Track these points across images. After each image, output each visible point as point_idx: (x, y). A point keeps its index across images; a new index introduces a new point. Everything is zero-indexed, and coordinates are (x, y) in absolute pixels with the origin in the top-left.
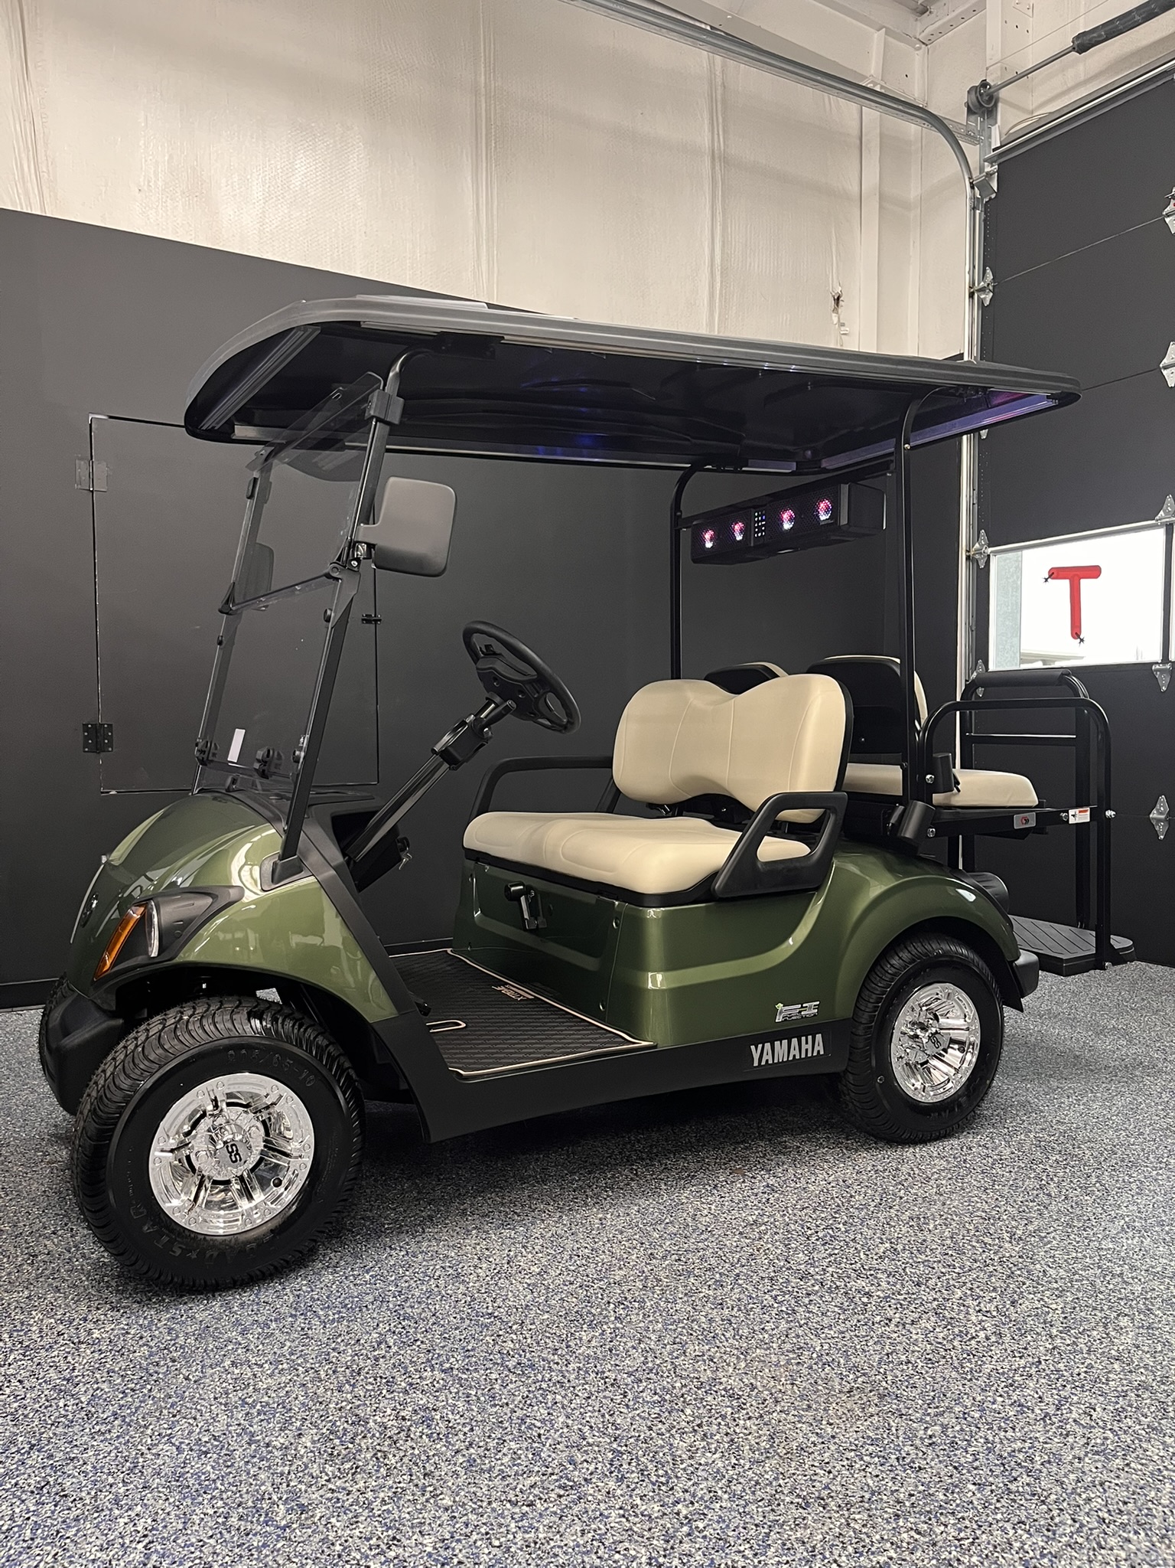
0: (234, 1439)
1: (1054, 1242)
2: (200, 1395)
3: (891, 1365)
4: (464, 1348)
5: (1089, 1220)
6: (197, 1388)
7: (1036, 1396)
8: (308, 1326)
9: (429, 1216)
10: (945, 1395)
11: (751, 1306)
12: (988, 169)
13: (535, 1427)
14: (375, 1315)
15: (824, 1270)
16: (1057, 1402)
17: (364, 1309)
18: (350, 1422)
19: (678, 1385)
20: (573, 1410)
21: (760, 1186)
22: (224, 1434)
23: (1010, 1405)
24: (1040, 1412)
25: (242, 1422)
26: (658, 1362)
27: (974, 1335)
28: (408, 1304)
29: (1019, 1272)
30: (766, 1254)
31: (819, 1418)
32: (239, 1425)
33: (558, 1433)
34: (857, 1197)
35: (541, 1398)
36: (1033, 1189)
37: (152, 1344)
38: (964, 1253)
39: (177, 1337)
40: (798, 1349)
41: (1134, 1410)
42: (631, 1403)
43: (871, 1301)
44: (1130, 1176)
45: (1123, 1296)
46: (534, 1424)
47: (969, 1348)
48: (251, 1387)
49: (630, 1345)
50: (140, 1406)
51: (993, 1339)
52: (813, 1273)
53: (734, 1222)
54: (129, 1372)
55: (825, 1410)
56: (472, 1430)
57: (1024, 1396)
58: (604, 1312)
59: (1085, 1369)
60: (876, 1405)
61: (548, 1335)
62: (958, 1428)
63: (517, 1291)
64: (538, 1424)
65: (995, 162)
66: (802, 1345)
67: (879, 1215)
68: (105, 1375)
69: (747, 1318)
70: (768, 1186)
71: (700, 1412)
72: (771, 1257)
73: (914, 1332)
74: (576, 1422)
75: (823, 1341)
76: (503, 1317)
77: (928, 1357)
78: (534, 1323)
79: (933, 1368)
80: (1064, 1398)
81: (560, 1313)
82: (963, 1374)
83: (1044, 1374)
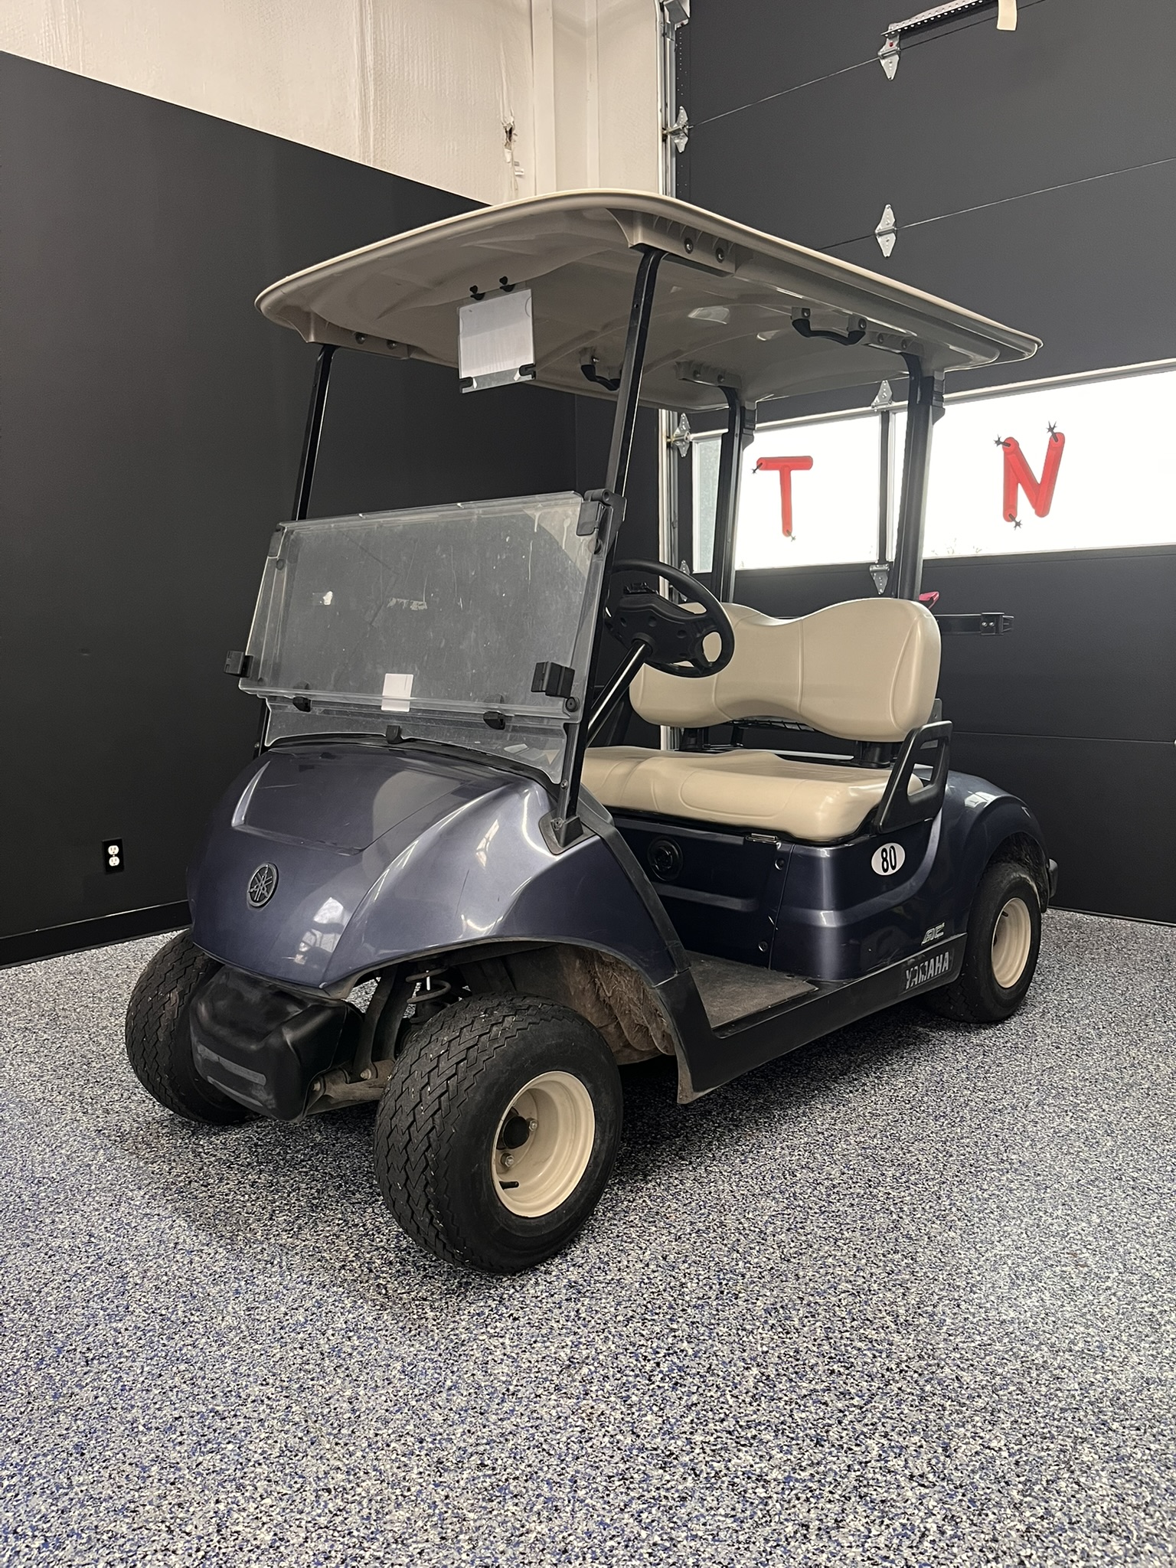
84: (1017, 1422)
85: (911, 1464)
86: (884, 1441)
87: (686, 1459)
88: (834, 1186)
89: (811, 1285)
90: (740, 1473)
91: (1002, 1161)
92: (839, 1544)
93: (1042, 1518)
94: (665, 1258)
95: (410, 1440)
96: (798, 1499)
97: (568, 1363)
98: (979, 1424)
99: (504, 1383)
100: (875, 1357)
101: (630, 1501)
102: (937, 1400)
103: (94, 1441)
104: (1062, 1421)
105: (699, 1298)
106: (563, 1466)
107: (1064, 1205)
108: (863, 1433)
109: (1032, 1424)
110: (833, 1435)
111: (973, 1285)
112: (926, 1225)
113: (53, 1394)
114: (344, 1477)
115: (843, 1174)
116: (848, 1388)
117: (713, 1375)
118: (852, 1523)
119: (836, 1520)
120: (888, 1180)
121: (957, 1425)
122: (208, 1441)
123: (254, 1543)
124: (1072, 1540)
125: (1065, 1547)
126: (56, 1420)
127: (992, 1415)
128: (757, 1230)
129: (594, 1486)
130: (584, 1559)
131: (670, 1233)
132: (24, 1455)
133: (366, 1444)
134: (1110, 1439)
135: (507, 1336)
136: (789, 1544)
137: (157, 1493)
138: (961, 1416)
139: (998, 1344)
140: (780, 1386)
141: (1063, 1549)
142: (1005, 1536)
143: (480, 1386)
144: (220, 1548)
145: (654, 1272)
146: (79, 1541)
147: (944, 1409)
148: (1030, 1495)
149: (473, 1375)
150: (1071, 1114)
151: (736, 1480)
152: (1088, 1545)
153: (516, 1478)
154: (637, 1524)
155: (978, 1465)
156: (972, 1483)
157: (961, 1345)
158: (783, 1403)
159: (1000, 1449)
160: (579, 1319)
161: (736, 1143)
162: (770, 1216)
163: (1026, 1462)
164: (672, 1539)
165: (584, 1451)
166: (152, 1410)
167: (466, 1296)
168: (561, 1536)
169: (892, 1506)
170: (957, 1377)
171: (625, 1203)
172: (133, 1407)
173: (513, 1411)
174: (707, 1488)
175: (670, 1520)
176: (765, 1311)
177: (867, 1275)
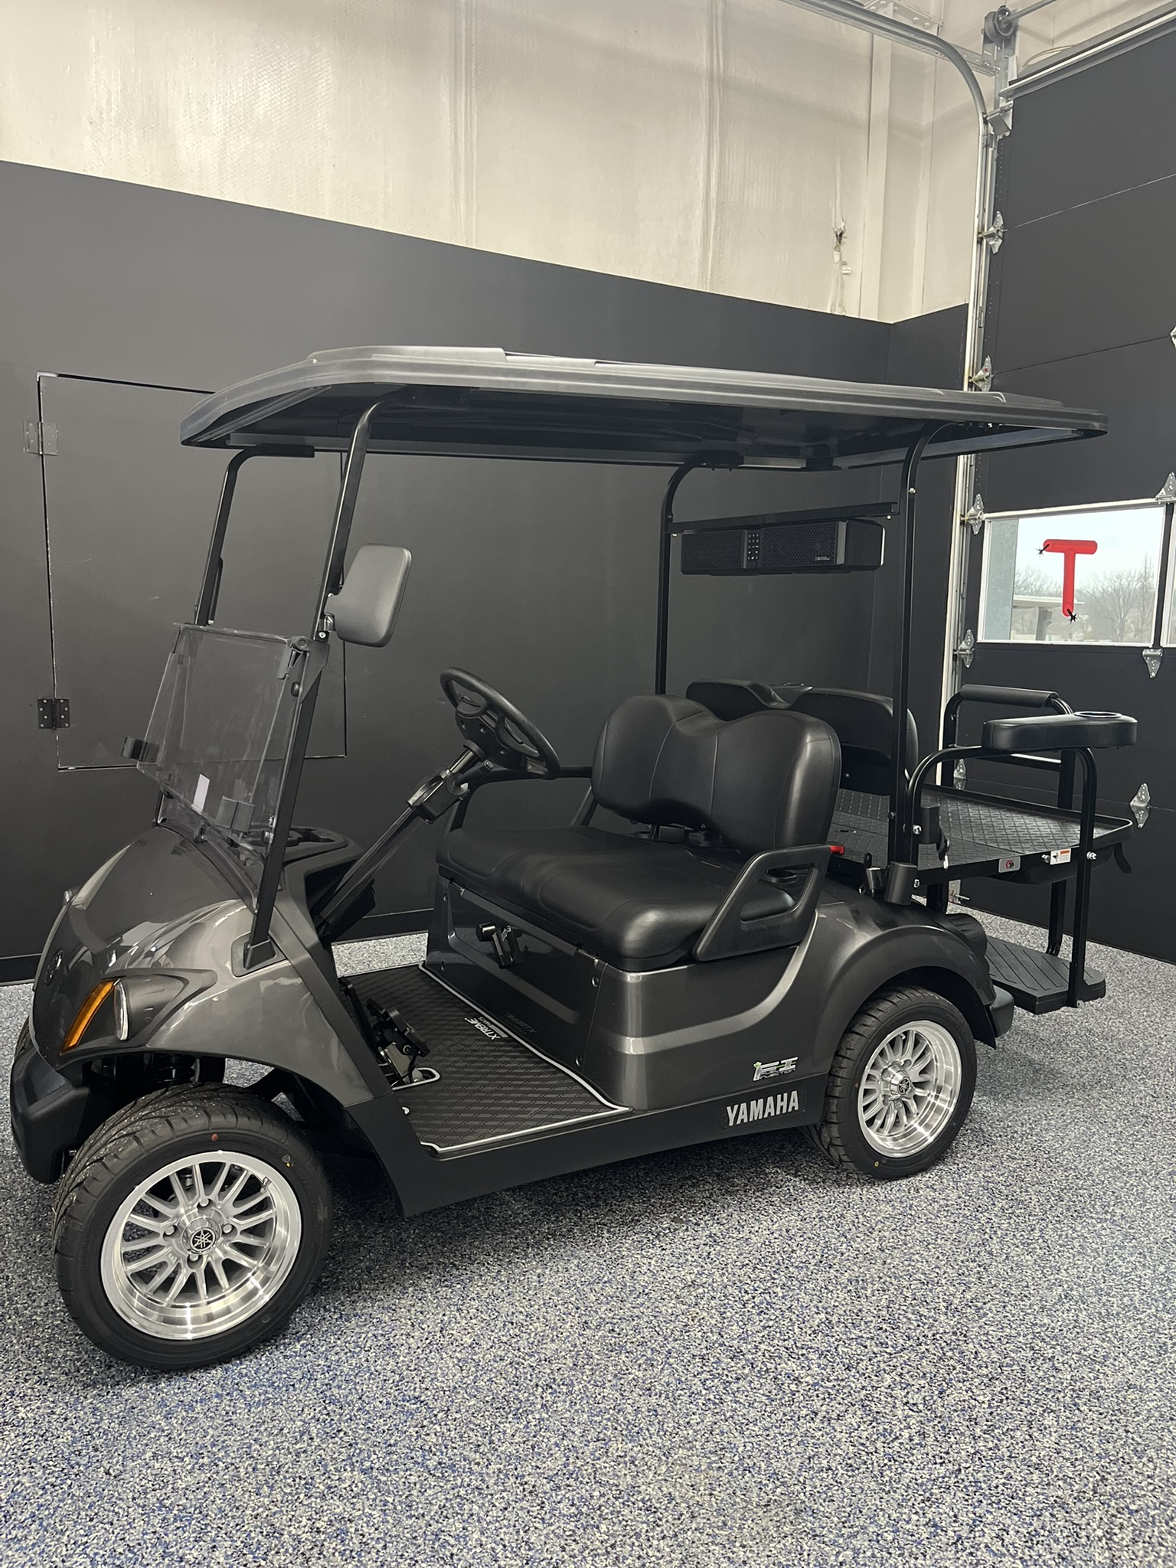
0: (148, 1551)
1: (990, 1315)
2: (119, 1494)
3: (811, 1472)
4: (387, 1441)
5: (1027, 1287)
6: (117, 1485)
7: (951, 1514)
8: (233, 1409)
9: (367, 1267)
10: (861, 1512)
11: (679, 1392)
12: (1003, 104)
13: (449, 1544)
14: (301, 1397)
15: (756, 1347)
16: (971, 1522)
17: (291, 1388)
18: (265, 1533)
19: (596, 1494)
20: (488, 1524)
21: (703, 1236)
22: (139, 1544)
23: (924, 1525)
24: (953, 1534)
25: (158, 1529)
26: (579, 1463)
27: (898, 1434)
28: (335, 1384)
29: (950, 1354)
30: (700, 1326)
31: (733, 1538)
32: (154, 1533)
33: (471, 1553)
34: (798, 1252)
35: (457, 1509)
37: (76, 1427)
38: (898, 1327)
39: (102, 1419)
40: (721, 1449)
41: (1047, 1533)
42: (548, 1516)
43: (799, 1389)
44: (1075, 1231)
45: (1051, 1386)
46: (447, 1541)
47: (891, 1451)
48: (170, 1486)
49: (553, 1440)
50: (59, 1507)
51: (917, 1440)
52: (745, 1351)
53: (672, 1282)
54: (51, 1463)
55: (740, 1528)
56: (385, 1547)
57: (939, 1513)
58: (532, 1398)
59: (1003, 1481)
60: (792, 1522)
61: (472, 1426)
62: (869, 1554)
63: (446, 1369)
64: (452, 1541)
65: (1011, 97)
66: (725, 1444)
67: (818, 1276)
68: (27, 1465)
69: (673, 1409)
70: (711, 1237)
71: (615, 1528)
72: (705, 1328)
73: (839, 1430)
74: (490, 1540)
75: (747, 1440)
76: (429, 1402)
77: (849, 1462)
78: (460, 1411)
79: (853, 1476)
80: (980, 1517)
81: (487, 1399)
82: (881, 1484)
83: (962, 1486)
84: (1006, 1388)
85: (910, 1396)
86: (898, 1378)
87: (750, 1357)
88: (947, 1206)
89: (893, 1270)
90: (783, 1373)
92: (834, 1428)
93: (990, 1449)
94: (787, 1231)
95: (570, 1306)
96: (818, 1396)
97: (690, 1283)
98: (976, 1384)
99: (642, 1286)
100: (919, 1326)
101: (702, 1372)
102: (952, 1362)
104: (1043, 1396)
105: (802, 1262)
106: (665, 1342)
107: (1140, 1254)
108: (884, 1370)
109: (1018, 1393)
110: (861, 1366)
111: (1025, 1296)
114: (523, 1318)
115: (960, 1198)
116: (887, 1340)
117: (791, 1312)
118: (849, 1419)
119: (839, 1415)
121: (959, 1381)
124: (1005, 1466)
125: (997, 1469)
130: (660, 1397)
133: (542, 1303)
134: (1074, 1415)
136: (799, 1420)
139: (1021, 1337)
140: (837, 1329)
141: (994, 1470)
142: (956, 1452)
144: (440, 1341)
145: (775, 1238)
147: (954, 1369)
148: (989, 1434)
149: (624, 1277)
151: (779, 1377)
152: (1015, 1472)
153: (632, 1342)
154: (701, 1385)
155: (960, 1407)
156: (948, 1417)
157: (991, 1332)
158: (834, 1339)
159: (983, 1402)
160: (708, 1258)
163: (998, 1415)
164: (721, 1399)
165: (683, 1338)
167: (634, 1228)
169: (883, 1416)
170: (976, 1353)
171: (774, 1188)
173: (642, 1304)
174: (757, 1376)
175: (724, 1389)
176: (848, 1280)
177: (941, 1272)
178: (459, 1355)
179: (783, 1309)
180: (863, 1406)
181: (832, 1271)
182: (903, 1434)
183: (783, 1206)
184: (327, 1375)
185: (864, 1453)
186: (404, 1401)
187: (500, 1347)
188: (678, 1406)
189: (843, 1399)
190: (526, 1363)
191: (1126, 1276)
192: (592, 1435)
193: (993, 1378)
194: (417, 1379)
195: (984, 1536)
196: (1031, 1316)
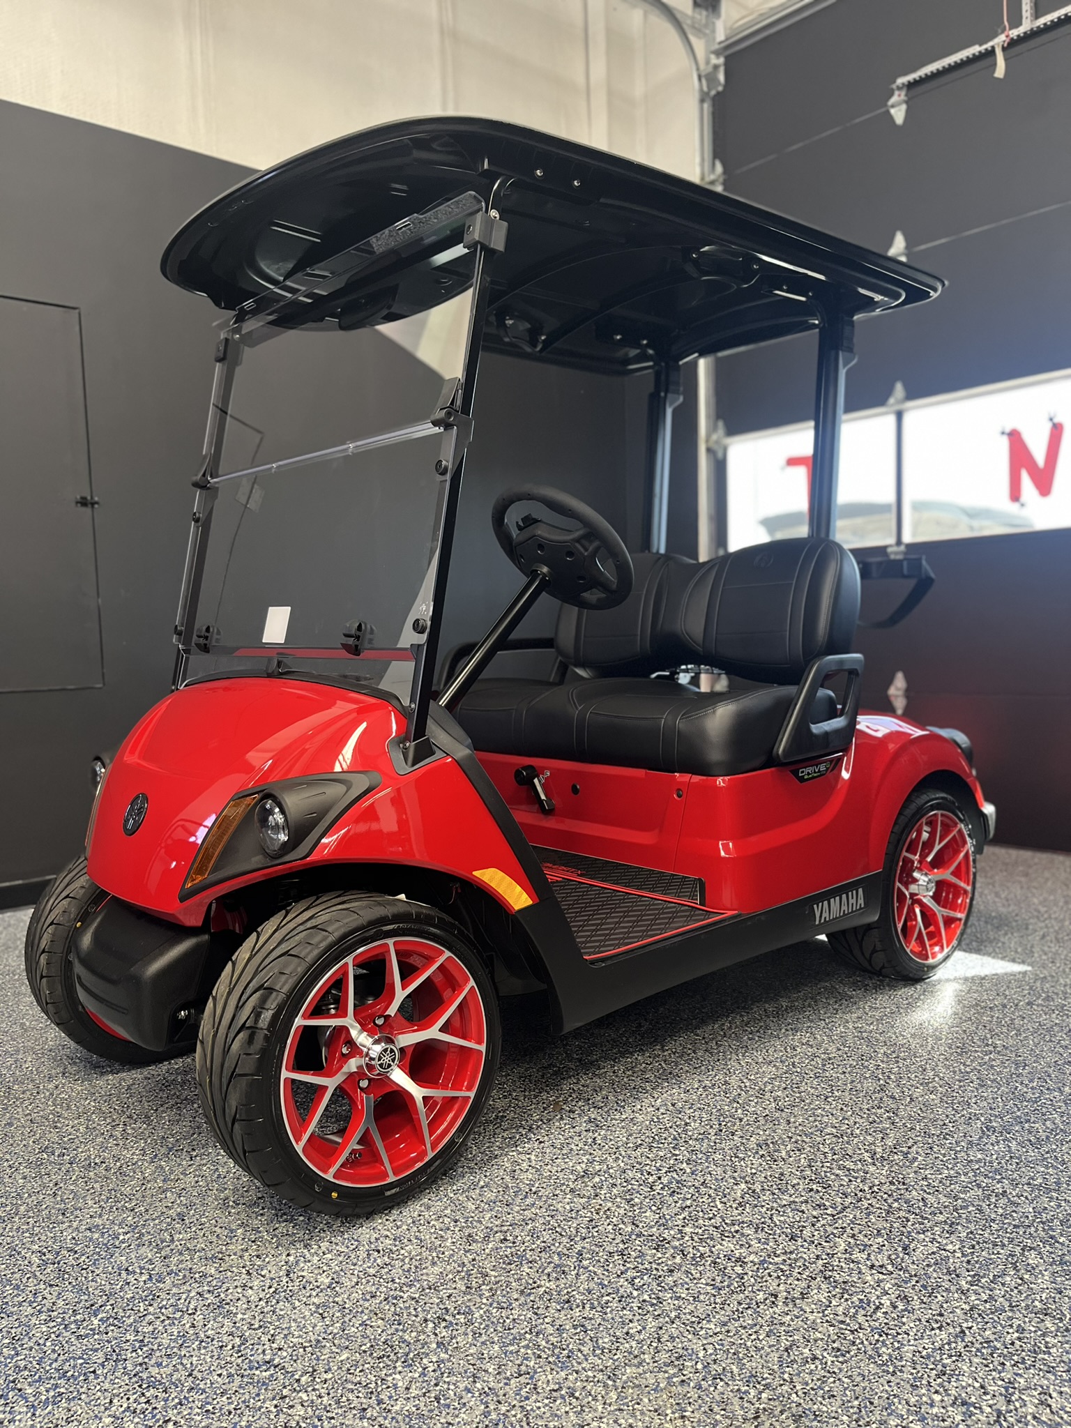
3: (795, 1366)
5: (944, 1124)
7: (977, 1385)
10: (871, 1403)
12: (714, 61)
15: (680, 1232)
16: (1004, 1392)
17: (92, 1376)
21: (581, 1122)
24: (989, 1410)
26: (503, 1409)
27: (878, 1304)
29: (896, 1205)
30: (608, 1218)
34: (692, 1124)
36: (875, 1092)
38: (830, 1186)
40: (678, 1359)
43: (746, 1270)
45: (1016, 1222)
47: (877, 1324)
49: (462, 1386)
51: (901, 1306)
52: (669, 1238)
53: (561, 1175)
57: (963, 1387)
58: (422, 1337)
59: (1016, 1335)
61: (350, 1386)
63: (302, 1320)
65: (721, 54)
66: (680, 1351)
67: (723, 1145)
69: (604, 1319)
70: (591, 1122)
72: (615, 1220)
73: (808, 1310)
75: (705, 1342)
76: (286, 1365)
77: (835, 1345)
78: (330, 1369)
79: (846, 1362)
80: (1010, 1383)
81: (363, 1348)
82: (883, 1365)
83: (974, 1349)
84: (972, 1233)
85: (872, 1257)
86: (852, 1241)
87: (677, 1244)
88: (830, 1059)
89: (800, 1128)
90: (722, 1256)
91: (987, 1045)
92: (802, 1310)
93: (986, 1301)
94: (673, 1105)
95: (447, 1220)
96: (770, 1276)
97: (582, 1174)
98: (938, 1233)
99: (527, 1185)
100: (850, 1181)
101: (626, 1270)
102: (902, 1214)
103: (193, 1211)
104: (1014, 1234)
105: (700, 1134)
106: (572, 1243)
107: (1039, 1078)
108: (833, 1233)
109: (986, 1235)
110: (806, 1233)
111: (947, 1134)
112: (909, 1090)
113: (163, 1178)
114: (391, 1242)
115: (840, 1050)
116: (823, 1201)
117: (706, 1187)
118: (815, 1296)
119: (802, 1293)
120: (880, 1055)
121: (919, 1233)
122: (285, 1214)
123: (315, 1284)
124: (1010, 1318)
125: (1004, 1323)
126: (164, 1196)
127: (951, 1226)
128: (757, 1088)
129: (597, 1258)
130: (584, 1308)
131: (680, 1087)
132: (137, 1219)
133: (411, 1221)
134: (1056, 1248)
135: (533, 1153)
136: (758, 1307)
137: (240, 1248)
138: (922, 1226)
139: (963, 1176)
140: (764, 1197)
141: (1001, 1325)
142: (951, 1312)
143: (508, 1186)
144: (288, 1287)
145: (663, 1114)
146: (177, 1278)
147: (908, 1221)
148: (977, 1285)
149: (502, 1179)
150: (1057, 1012)
151: (718, 1260)
152: (1025, 1322)
153: (533, 1250)
154: (629, 1285)
155: (932, 1261)
156: (924, 1274)
157: (929, 1176)
158: (765, 1209)
159: (955, 1251)
160: (595, 1144)
161: (746, 1025)
162: (770, 1079)
163: (977, 1262)
164: (659, 1298)
165: (591, 1234)
166: (241, 1192)
167: (501, 1125)
168: (565, 1291)
169: (852, 1286)
170: (922, 1199)
171: (644, 1065)
172: (226, 1189)
173: (533, 1205)
174: (692, 1265)
175: (658, 1285)
176: (757, 1145)
177: (851, 1123)
178: (316, 1300)
179: (697, 1184)
180: (825, 1278)
181: (736, 1138)
182: (882, 1302)
183: (659, 1081)
184: (140, 1353)
185: (847, 1332)
186: (251, 1369)
187: (368, 1282)
188: (609, 1315)
189: (799, 1273)
190: (405, 1296)
191: (1036, 1102)
192: (510, 1370)
193: (953, 1223)
194: (264, 1339)
195: (1025, 1405)
196: (963, 1154)
